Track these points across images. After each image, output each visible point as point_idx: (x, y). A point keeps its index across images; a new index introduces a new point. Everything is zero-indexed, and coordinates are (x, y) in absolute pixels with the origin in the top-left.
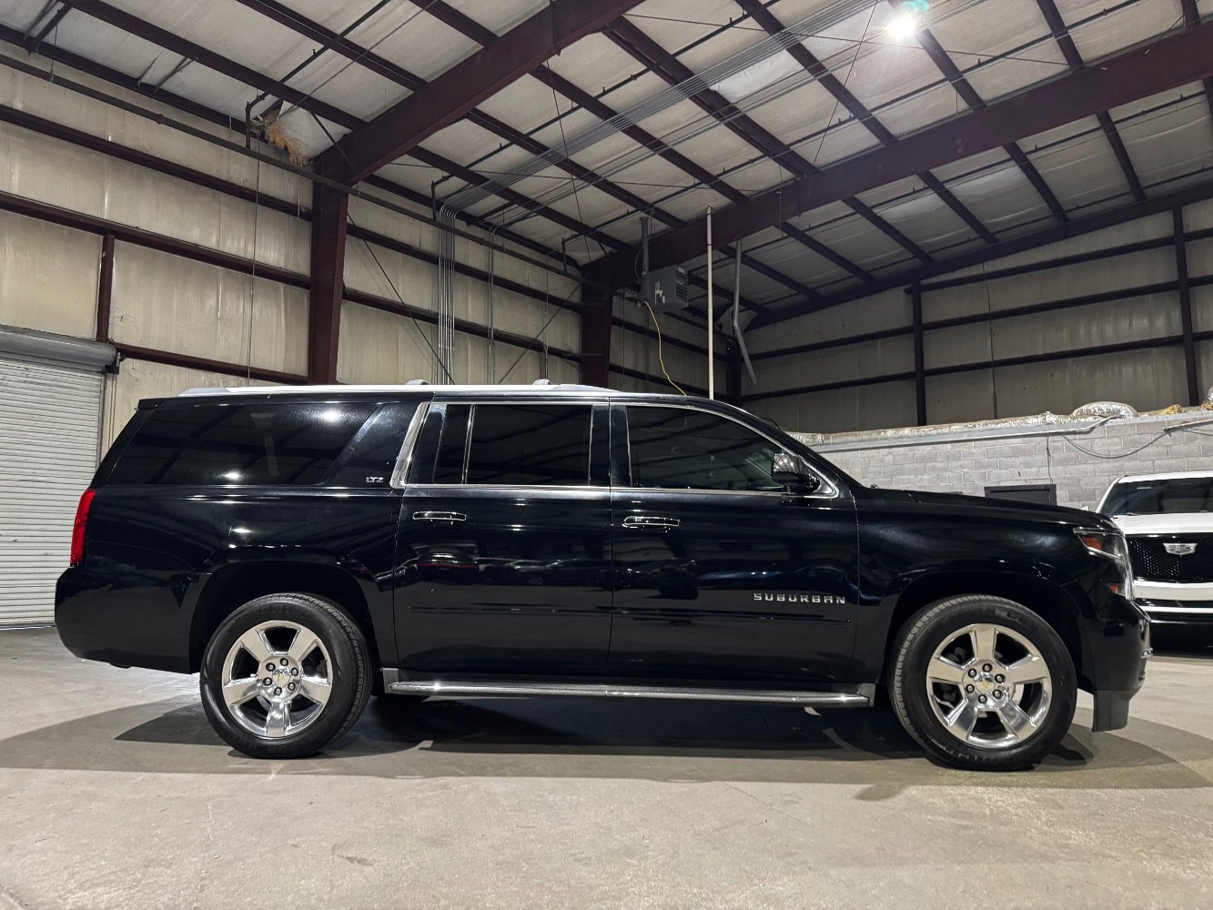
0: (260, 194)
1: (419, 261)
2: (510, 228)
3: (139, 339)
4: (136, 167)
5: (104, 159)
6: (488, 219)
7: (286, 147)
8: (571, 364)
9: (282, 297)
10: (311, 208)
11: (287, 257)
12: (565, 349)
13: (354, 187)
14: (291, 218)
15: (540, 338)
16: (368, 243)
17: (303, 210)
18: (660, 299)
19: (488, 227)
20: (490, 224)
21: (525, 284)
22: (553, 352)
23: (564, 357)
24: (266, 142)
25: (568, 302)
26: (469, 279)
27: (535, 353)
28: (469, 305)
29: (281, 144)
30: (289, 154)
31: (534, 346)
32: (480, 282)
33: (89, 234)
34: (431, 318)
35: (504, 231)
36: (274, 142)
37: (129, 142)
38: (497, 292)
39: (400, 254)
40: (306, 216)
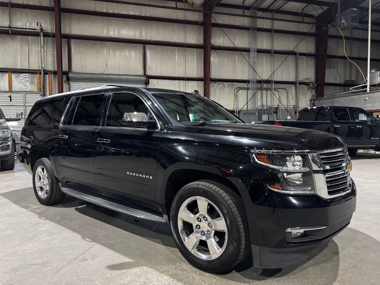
0: (186, 21)
1: (243, 31)
2: (281, 9)
3: (155, 73)
4: (150, 22)
5: (142, 21)
6: (270, 8)
7: (193, 3)
8: (310, 58)
9: (195, 53)
10: (203, 21)
11: (196, 40)
12: (308, 53)
13: (213, 11)
14: (197, 26)
15: (295, 50)
16: (223, 28)
17: (200, 22)
18: (344, 24)
19: (271, 11)
20: (272, 10)
21: (289, 30)
22: (301, 54)
23: (307, 56)
24: (187, 3)
25: (308, 33)
26: (264, 33)
27: (293, 56)
28: (264, 43)
29: (191, 3)
30: (194, 5)
31: (292, 53)
32: (268, 33)
33: (140, 45)
34: (247, 50)
35: (279, 11)
36: (189, 2)
37: (148, 15)
38: (276, 35)
39: (236, 30)
40: (202, 24)
